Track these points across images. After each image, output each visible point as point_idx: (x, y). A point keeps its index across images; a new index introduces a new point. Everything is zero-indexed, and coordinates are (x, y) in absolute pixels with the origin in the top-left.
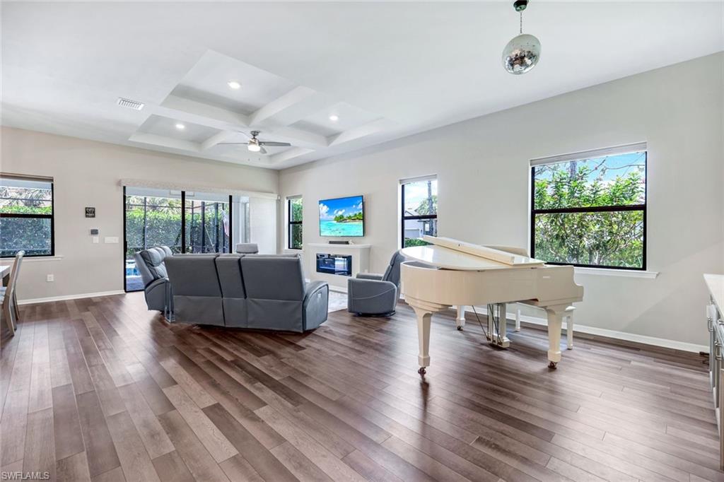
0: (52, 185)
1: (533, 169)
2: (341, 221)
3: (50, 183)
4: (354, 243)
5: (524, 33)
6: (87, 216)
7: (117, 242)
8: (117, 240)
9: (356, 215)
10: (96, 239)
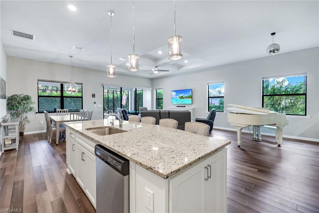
0: (82, 86)
1: (263, 81)
2: (182, 98)
3: (81, 85)
4: (188, 107)
5: (274, 43)
6: (93, 97)
7: (101, 106)
8: (102, 106)
9: (188, 96)
10: (95, 105)
